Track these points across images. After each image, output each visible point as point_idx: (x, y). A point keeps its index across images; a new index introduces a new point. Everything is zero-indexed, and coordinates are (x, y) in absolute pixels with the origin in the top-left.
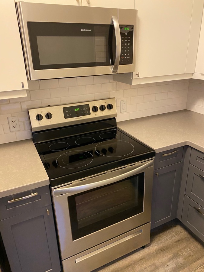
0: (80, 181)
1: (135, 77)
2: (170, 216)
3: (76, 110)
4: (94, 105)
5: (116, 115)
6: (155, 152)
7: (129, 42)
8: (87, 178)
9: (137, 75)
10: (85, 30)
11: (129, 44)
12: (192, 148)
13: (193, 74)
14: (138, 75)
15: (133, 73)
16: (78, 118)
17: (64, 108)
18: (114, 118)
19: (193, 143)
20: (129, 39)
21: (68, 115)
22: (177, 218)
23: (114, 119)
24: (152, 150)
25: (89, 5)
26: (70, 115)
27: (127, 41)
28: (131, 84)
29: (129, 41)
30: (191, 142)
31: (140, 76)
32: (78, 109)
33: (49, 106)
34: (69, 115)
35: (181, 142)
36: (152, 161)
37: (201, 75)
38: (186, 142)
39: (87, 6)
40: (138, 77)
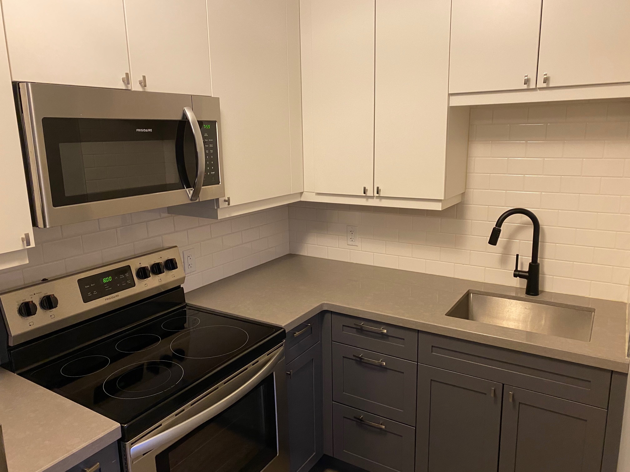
0: (176, 415)
1: (222, 205)
2: (314, 453)
3: (105, 281)
4: (139, 266)
5: (183, 280)
6: (285, 331)
7: (212, 148)
8: (187, 407)
9: (225, 201)
10: (142, 130)
11: (212, 151)
12: (332, 312)
13: (302, 193)
14: (228, 201)
15: (218, 199)
16: (112, 298)
17: (80, 281)
18: (179, 287)
19: (333, 305)
20: (211, 143)
21: (90, 294)
22: (324, 455)
23: (179, 289)
24: (278, 328)
25: (144, 89)
26: (95, 293)
27: (209, 146)
28: (216, 217)
29: (211, 146)
30: (329, 303)
31: (231, 204)
32: (110, 279)
33: (45, 280)
34: (92, 293)
35: (316, 306)
36: (282, 348)
37: (316, 195)
38: (322, 305)
39: (140, 89)
40: (229, 204)
